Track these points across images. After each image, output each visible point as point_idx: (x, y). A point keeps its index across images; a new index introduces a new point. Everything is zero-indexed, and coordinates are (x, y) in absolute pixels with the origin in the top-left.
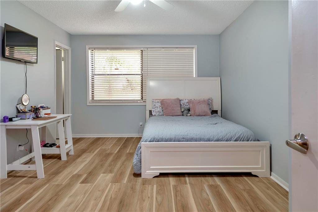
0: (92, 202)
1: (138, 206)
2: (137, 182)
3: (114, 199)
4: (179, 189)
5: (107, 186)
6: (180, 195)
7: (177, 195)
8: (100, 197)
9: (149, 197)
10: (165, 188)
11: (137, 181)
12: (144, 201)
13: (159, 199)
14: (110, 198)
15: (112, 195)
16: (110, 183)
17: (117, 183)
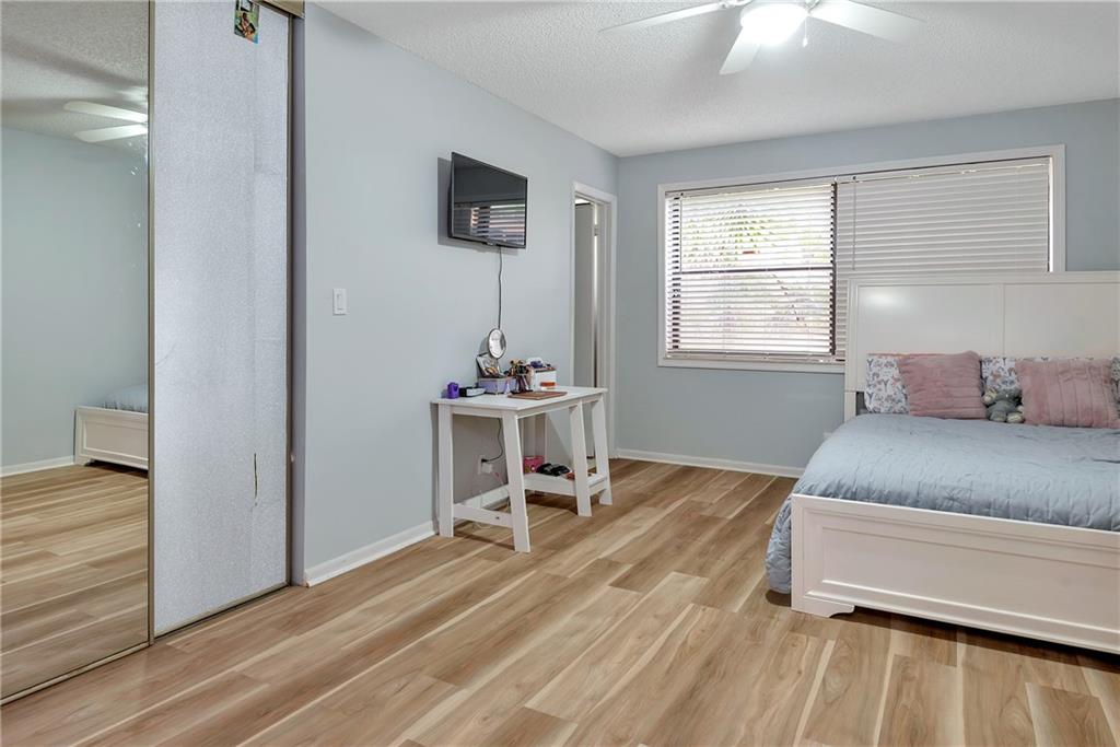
0: (630, 642)
1: (758, 687)
2: (773, 617)
3: (691, 648)
4: (917, 675)
5: (680, 609)
6: (912, 694)
7: (905, 692)
8: (655, 634)
9: (800, 673)
10: (866, 661)
11: (776, 616)
12: (781, 678)
13: (835, 684)
14: (680, 642)
15: (687, 637)
16: (693, 602)
17: (712, 609)
